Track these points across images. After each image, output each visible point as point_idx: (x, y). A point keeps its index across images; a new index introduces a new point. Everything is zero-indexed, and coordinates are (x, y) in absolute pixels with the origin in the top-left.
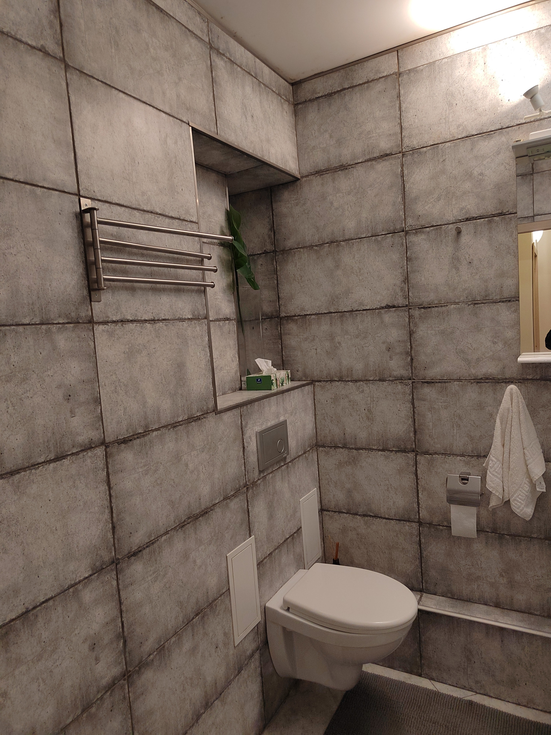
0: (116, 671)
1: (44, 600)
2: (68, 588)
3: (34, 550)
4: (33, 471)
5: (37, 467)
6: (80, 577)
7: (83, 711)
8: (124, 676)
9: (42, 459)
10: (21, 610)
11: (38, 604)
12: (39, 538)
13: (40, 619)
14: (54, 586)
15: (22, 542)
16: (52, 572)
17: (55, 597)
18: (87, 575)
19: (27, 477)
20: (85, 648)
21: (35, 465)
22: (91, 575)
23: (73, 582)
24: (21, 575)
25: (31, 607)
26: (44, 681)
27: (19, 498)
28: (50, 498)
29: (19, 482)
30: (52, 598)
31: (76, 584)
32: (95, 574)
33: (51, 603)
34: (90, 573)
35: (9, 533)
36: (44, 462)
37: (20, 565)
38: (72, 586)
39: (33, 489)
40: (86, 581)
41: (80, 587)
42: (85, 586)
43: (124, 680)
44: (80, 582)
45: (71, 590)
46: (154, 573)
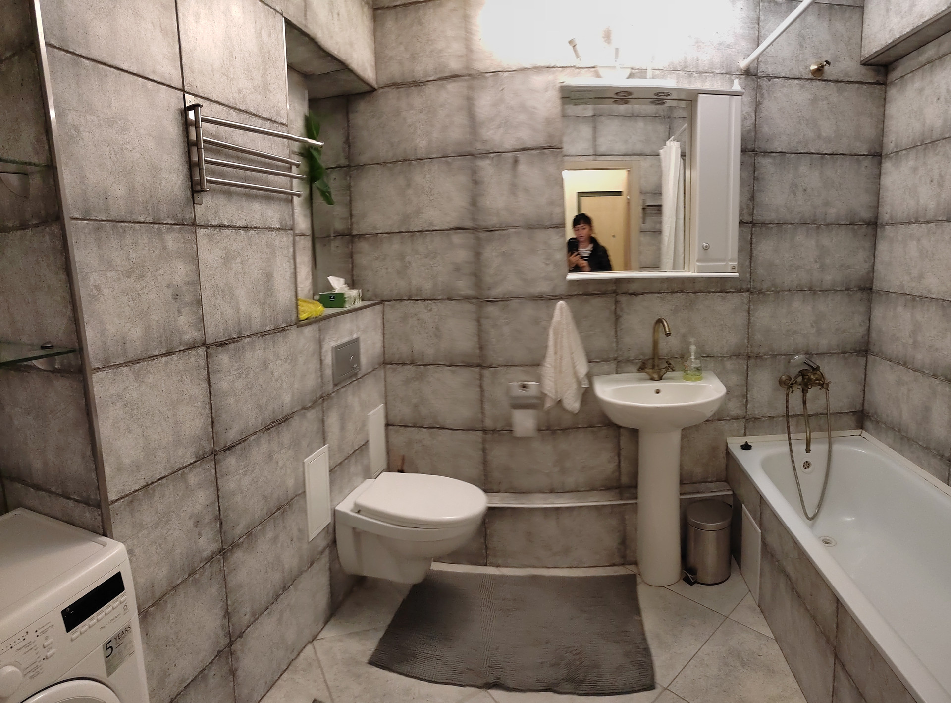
0: (215, 547)
1: (159, 478)
2: (178, 471)
3: (151, 433)
4: (150, 362)
5: (152, 359)
6: (187, 462)
7: (190, 575)
8: (220, 552)
9: (156, 353)
10: (142, 484)
11: (155, 480)
12: (155, 423)
13: (156, 493)
14: (166, 467)
15: (142, 425)
16: (165, 455)
17: (168, 476)
18: (192, 462)
19: (145, 368)
20: (191, 523)
21: (151, 357)
22: (195, 462)
23: (181, 466)
24: (142, 453)
25: (150, 482)
26: (160, 545)
27: (139, 386)
28: (163, 389)
29: (139, 371)
30: (165, 477)
31: (184, 468)
32: (199, 460)
33: (164, 481)
34: (194, 460)
35: (132, 415)
36: (158, 356)
37: (141, 445)
38: (181, 469)
39: (150, 379)
40: (191, 466)
41: (186, 470)
42: (191, 470)
43: (221, 555)
44: (186, 466)
45: (180, 472)
46: (245, 467)
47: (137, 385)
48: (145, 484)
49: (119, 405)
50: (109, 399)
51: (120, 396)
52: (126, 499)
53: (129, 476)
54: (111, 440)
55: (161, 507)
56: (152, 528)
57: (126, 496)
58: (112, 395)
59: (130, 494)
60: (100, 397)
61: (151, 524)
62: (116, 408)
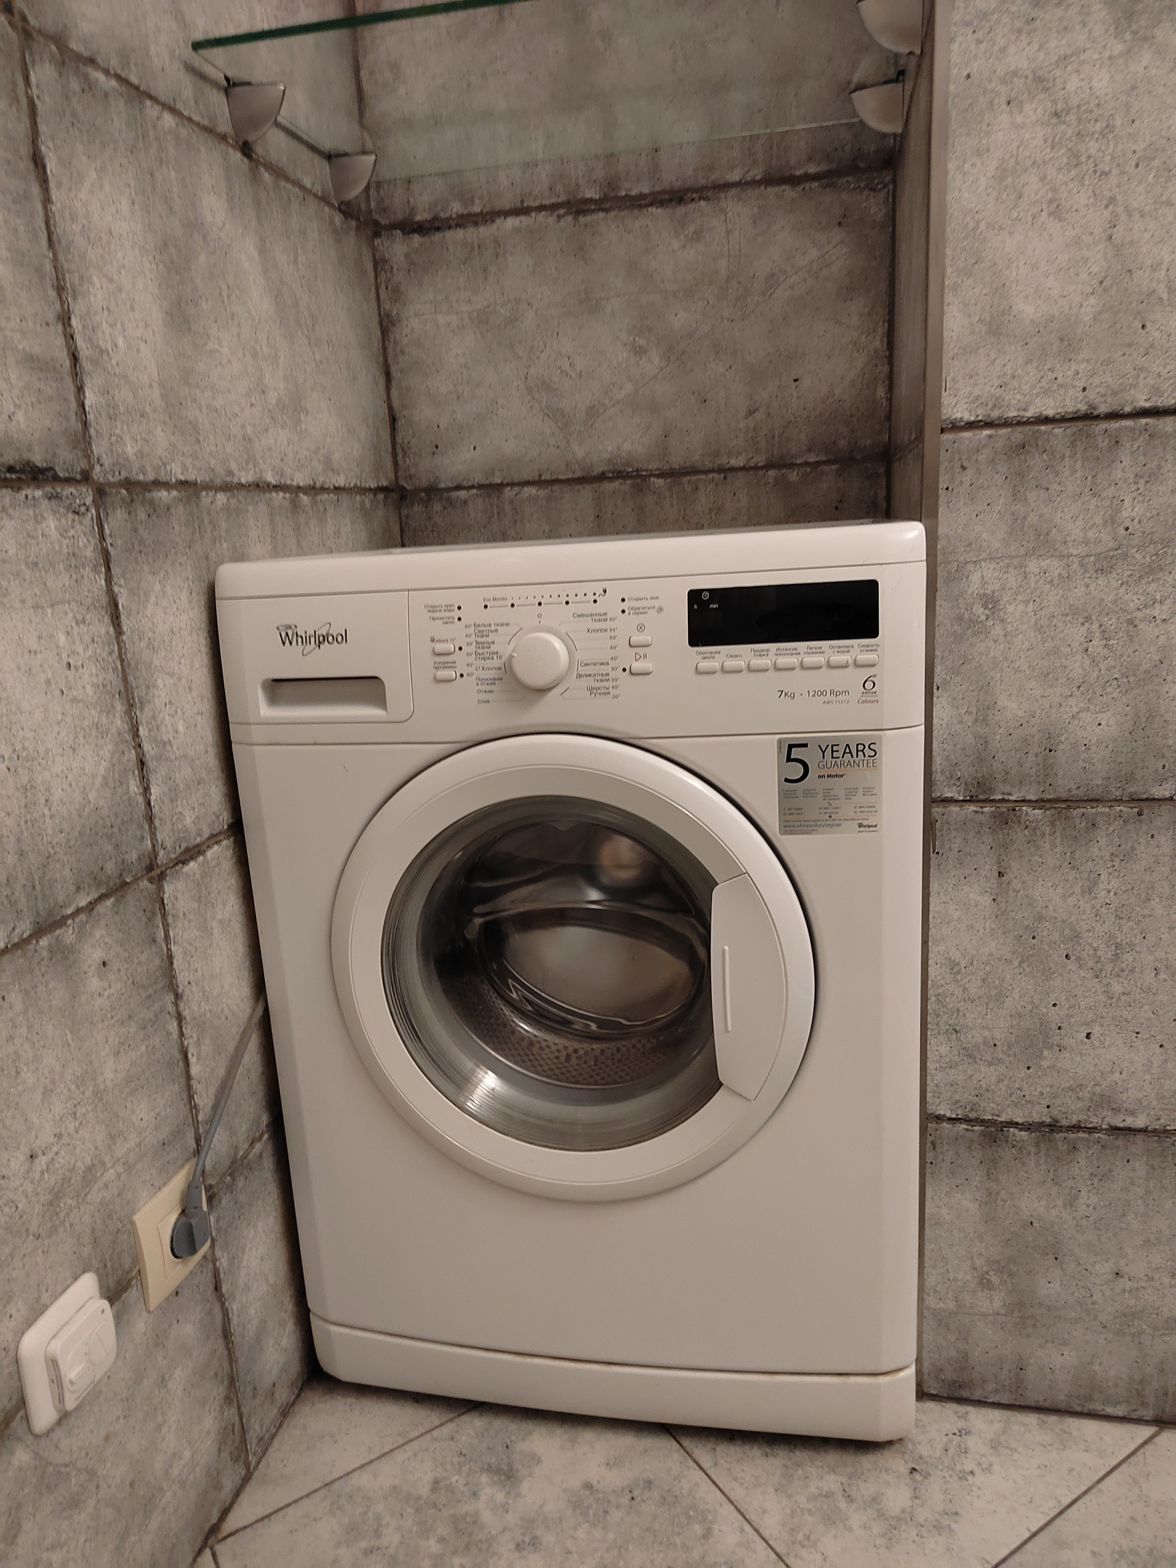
47: (1118, 48)
48: (1083, 408)
49: (1034, 110)
50: (1002, 89)
51: (1040, 82)
52: (1003, 431)
53: (1028, 362)
54: (982, 225)
55: (1132, 510)
56: (1082, 565)
57: (1006, 423)
58: (1015, 73)
59: (1020, 423)
60: (968, 76)
61: (1081, 550)
62: (1019, 119)
